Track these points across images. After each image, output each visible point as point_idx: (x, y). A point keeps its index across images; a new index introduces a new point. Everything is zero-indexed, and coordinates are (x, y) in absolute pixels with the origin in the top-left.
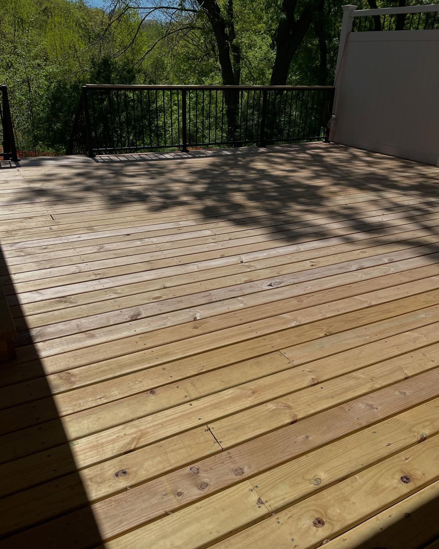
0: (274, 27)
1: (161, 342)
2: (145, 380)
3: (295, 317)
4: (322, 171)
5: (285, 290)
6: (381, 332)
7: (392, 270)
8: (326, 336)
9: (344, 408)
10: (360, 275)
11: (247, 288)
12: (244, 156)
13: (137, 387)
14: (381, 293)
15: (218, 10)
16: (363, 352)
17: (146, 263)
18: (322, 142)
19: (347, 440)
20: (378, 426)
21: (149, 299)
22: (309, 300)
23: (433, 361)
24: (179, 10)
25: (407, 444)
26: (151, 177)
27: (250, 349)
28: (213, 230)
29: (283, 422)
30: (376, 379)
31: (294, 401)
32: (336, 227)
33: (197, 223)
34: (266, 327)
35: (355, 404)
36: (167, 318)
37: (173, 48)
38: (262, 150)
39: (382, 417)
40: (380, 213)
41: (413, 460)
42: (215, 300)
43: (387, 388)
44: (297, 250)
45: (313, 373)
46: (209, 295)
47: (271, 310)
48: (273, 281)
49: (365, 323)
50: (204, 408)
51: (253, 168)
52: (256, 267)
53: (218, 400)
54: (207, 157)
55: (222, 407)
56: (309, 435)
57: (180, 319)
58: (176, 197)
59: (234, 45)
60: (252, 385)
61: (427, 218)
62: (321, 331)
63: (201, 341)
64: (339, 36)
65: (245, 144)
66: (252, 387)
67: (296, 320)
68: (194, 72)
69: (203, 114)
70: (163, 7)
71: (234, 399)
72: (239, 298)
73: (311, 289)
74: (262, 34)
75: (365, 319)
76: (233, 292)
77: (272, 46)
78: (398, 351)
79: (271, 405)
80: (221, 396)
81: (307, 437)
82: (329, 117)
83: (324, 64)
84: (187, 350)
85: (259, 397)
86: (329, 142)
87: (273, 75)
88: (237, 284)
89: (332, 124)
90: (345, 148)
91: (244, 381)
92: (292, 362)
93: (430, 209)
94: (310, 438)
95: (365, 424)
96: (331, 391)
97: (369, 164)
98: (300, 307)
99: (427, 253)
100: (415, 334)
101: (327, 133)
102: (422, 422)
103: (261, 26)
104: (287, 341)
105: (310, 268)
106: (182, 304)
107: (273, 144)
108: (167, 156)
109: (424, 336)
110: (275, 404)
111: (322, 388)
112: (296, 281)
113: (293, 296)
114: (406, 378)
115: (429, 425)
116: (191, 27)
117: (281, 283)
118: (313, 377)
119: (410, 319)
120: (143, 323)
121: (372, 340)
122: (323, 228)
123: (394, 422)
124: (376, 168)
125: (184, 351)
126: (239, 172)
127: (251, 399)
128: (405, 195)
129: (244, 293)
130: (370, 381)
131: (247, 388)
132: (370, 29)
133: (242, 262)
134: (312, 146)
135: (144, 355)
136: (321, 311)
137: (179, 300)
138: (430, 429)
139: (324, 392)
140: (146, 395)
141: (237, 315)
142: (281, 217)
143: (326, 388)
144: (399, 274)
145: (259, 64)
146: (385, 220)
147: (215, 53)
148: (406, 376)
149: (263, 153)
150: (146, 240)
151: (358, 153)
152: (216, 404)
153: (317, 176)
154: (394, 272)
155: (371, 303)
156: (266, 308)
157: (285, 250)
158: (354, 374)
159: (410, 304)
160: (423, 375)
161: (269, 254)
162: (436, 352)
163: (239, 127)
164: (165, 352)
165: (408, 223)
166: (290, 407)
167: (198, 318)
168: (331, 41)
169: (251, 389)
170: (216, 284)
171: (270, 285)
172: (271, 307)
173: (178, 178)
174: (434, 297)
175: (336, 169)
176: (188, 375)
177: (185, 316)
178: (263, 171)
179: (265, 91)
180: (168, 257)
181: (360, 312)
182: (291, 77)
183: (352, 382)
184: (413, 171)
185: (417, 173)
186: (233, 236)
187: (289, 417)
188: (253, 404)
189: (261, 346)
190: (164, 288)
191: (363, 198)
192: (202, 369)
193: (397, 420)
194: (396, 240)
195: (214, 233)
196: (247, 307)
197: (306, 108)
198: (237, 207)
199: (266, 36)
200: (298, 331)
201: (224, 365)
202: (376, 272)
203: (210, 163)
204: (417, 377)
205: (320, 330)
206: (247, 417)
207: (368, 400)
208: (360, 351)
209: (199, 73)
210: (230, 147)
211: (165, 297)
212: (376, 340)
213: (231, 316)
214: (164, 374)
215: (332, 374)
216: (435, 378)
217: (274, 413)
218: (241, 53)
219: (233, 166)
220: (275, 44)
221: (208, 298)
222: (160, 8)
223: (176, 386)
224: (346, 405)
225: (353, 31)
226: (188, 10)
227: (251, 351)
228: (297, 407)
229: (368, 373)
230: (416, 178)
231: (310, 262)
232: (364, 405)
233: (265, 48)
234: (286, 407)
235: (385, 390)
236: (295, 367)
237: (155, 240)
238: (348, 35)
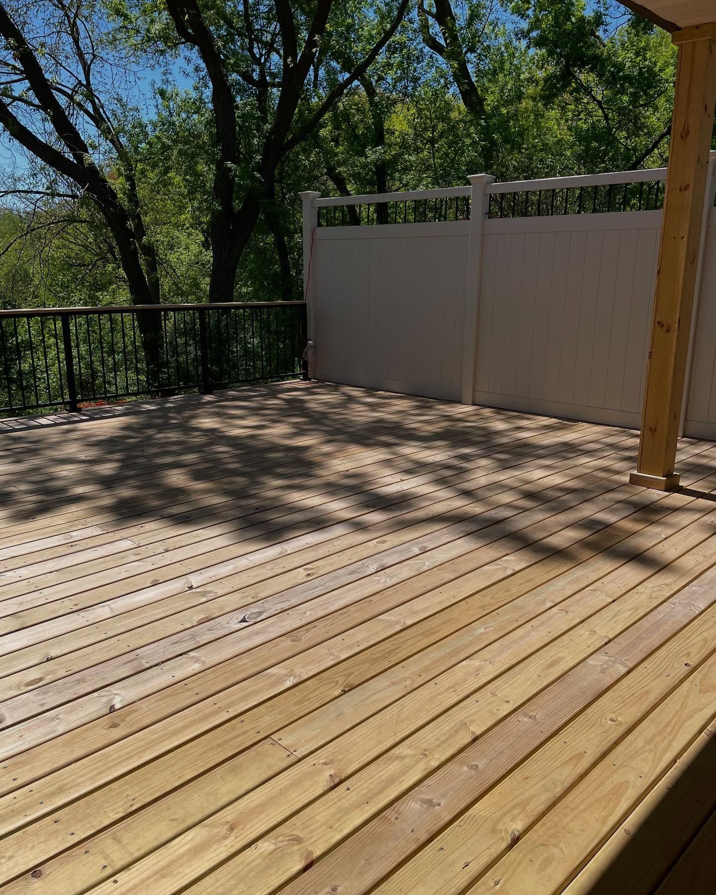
0: (204, 219)
1: (47, 769)
2: (19, 853)
3: (289, 670)
4: (305, 423)
5: (269, 625)
6: (426, 670)
7: (427, 563)
8: (345, 692)
9: (389, 817)
10: (383, 580)
11: (203, 632)
12: (179, 409)
13: (5, 869)
14: (417, 604)
15: (114, 196)
16: (405, 709)
17: (9, 617)
18: (299, 380)
19: (400, 875)
20: (445, 836)
21: (18, 687)
22: (310, 634)
23: (508, 702)
24: (48, 194)
25: (494, 855)
26: (12, 459)
27: (219, 745)
28: (135, 539)
29: (290, 871)
30: (430, 753)
31: (304, 825)
32: (337, 507)
33: (104, 530)
34: (244, 698)
35: (404, 805)
36: (56, 717)
37: (42, 251)
38: (208, 398)
39: (448, 818)
40: (398, 477)
41: (505, 882)
42: (147, 666)
43: (449, 764)
44: (282, 553)
45: (331, 765)
46: (137, 658)
47: (248, 665)
48: (247, 613)
49: (402, 658)
50: (142, 882)
51: (196, 428)
52: (216, 593)
53: (168, 860)
54: (115, 416)
55: (177, 871)
56: (337, 884)
57: (82, 714)
58: (63, 489)
59: (144, 246)
60: (228, 815)
61: (462, 478)
62: (336, 685)
63: (127, 750)
64: (301, 232)
65: (179, 391)
66: (228, 819)
67: (292, 675)
68: (83, 284)
69: (102, 348)
70: (19, 191)
71: (198, 850)
72: (192, 654)
73: (311, 615)
74: (188, 228)
75: (400, 652)
76: (179, 644)
77: (205, 245)
78: (456, 696)
79: (266, 844)
80: (172, 850)
81: (334, 889)
82: (305, 344)
83: (286, 269)
84: (101, 773)
85: (242, 834)
86: (310, 380)
87: (212, 285)
88: (186, 627)
89: (310, 354)
90: (333, 386)
91: (213, 808)
92: (295, 753)
93: (465, 465)
94: (339, 889)
95: (424, 837)
96: (365, 790)
97: (373, 407)
98: (298, 650)
99: (471, 531)
100: (474, 663)
101: (305, 366)
102: (508, 812)
103: (185, 217)
104: (283, 716)
105: (305, 580)
106: (85, 684)
107: (226, 388)
108: (43, 421)
109: (488, 663)
110: (273, 841)
111: (348, 789)
112: (285, 606)
113: (284, 632)
114: (474, 740)
115: (520, 813)
116: (71, 219)
117: (260, 613)
118: (332, 772)
119: (463, 639)
120: (8, 737)
121: (416, 686)
122: (318, 511)
123: (468, 821)
124: (382, 412)
125: (95, 776)
126: (173, 436)
127: (227, 842)
128: (428, 448)
129: (198, 642)
130: (422, 758)
131: (220, 821)
132: (343, 223)
133: (191, 588)
134: (285, 386)
135: (15, 801)
136: (332, 651)
137: (79, 678)
138: (522, 820)
139: (354, 796)
140: (24, 883)
141: (189, 686)
142: (251, 501)
143: (355, 787)
144: (439, 570)
145: (188, 270)
146: (405, 488)
147: (114, 256)
148: (473, 737)
149: (209, 403)
150: (8, 574)
151: (355, 392)
152: (163, 868)
153: (300, 432)
154: (431, 567)
155: (405, 623)
156: (240, 663)
157: (264, 554)
158: (396, 751)
159: (462, 616)
160: (497, 728)
161: (236, 567)
162: (509, 686)
163: (166, 364)
164: (55, 787)
165: (437, 489)
166: (298, 840)
167: (117, 706)
168: (291, 238)
169: (228, 822)
170: (147, 635)
171: (244, 620)
172: (248, 660)
173: (65, 456)
174: (493, 598)
175: (326, 418)
176: (106, 822)
177: (93, 707)
178: (213, 431)
179: (201, 310)
180: (52, 600)
181: (391, 641)
182: (240, 287)
183: (395, 767)
184: (433, 412)
185: (438, 415)
186: (170, 543)
187: (299, 859)
188: (233, 850)
189: (238, 736)
190: (48, 660)
191: (370, 458)
192: (132, 805)
193: (473, 815)
194: (425, 517)
195: (137, 543)
196: (206, 668)
197: (269, 331)
198: (176, 494)
199: (193, 231)
200: (298, 694)
201: (173, 787)
202: (405, 571)
203: (120, 426)
204: (490, 733)
205: (334, 684)
206: (224, 880)
207: (423, 792)
208: (400, 708)
209: (91, 285)
210: (155, 398)
211: (48, 677)
212: (421, 683)
213: (179, 691)
214: (56, 831)
215: (362, 759)
216: (515, 730)
217: (274, 858)
218: (157, 256)
219: (161, 428)
220: (210, 242)
221: (135, 663)
222: (13, 192)
223: (84, 850)
224: (390, 811)
225: (320, 225)
226: (63, 196)
227: (220, 749)
228: (311, 835)
229: (418, 744)
230: (438, 422)
231: (304, 569)
232: (419, 802)
233: (195, 249)
234: (290, 842)
235: (448, 767)
236: (300, 760)
237: (25, 573)
238: (313, 232)
